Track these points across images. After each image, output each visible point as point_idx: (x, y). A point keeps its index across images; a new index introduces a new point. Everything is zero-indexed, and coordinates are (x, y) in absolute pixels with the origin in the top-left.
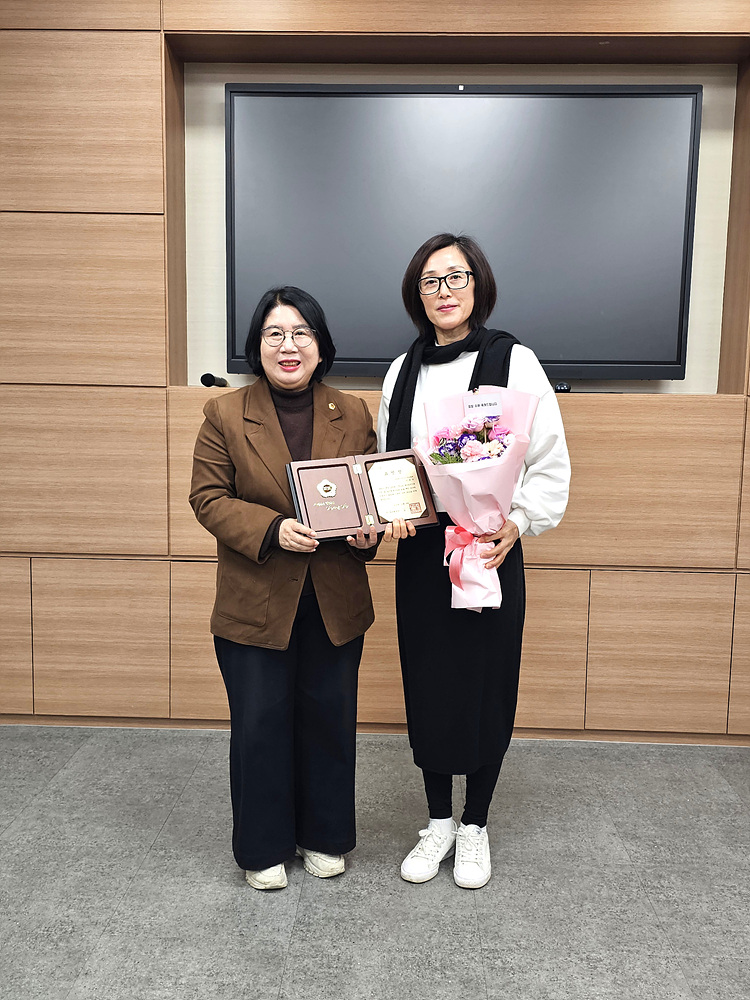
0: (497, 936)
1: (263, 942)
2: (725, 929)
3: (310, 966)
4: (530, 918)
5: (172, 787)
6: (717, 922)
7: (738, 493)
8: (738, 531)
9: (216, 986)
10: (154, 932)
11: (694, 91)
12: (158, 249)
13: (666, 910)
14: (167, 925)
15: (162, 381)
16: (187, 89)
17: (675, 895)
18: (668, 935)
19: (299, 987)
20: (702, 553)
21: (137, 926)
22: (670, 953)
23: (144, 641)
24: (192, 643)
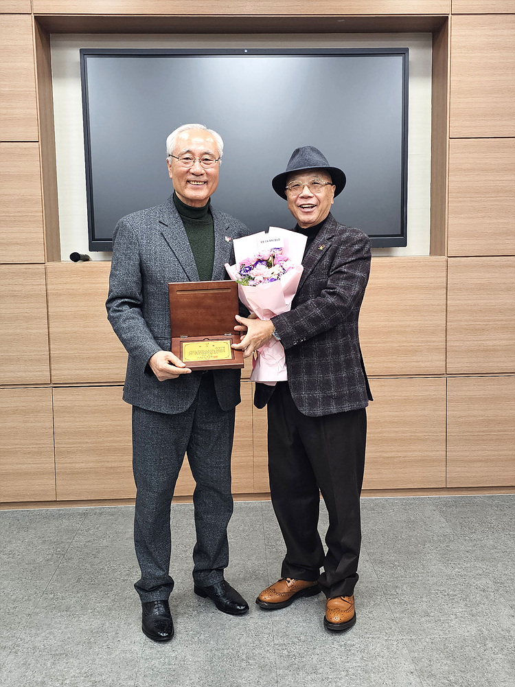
1: (124, 651)
2: (437, 618)
3: (157, 664)
4: (308, 621)
5: (58, 550)
6: (432, 614)
7: (445, 322)
8: (446, 348)
9: (90, 684)
10: (46, 650)
11: (403, 52)
12: (35, 166)
13: (399, 609)
14: (55, 645)
15: (42, 259)
16: (54, 53)
17: (405, 598)
18: (400, 625)
19: (148, 679)
20: (423, 364)
21: (34, 648)
22: (400, 637)
23: (35, 446)
24: (70, 446)
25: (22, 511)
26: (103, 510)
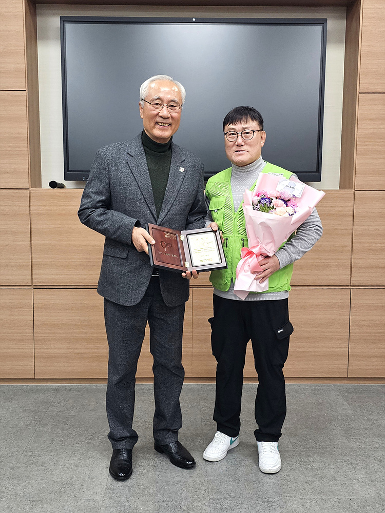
0: (219, 492)
1: (87, 500)
2: (342, 482)
4: (236, 481)
5: (36, 417)
6: (339, 479)
7: (351, 244)
8: (351, 265)
10: (26, 497)
11: (323, 22)
12: (22, 110)
13: (311, 474)
14: (33, 493)
15: (27, 186)
16: (38, 19)
17: (316, 465)
18: (312, 487)
20: (331, 277)
21: (16, 495)
22: (312, 497)
23: (19, 335)
24: (47, 335)
25: (8, 386)
26: (71, 387)
